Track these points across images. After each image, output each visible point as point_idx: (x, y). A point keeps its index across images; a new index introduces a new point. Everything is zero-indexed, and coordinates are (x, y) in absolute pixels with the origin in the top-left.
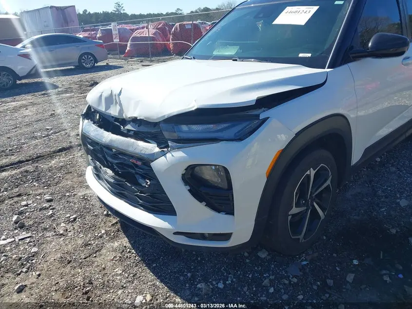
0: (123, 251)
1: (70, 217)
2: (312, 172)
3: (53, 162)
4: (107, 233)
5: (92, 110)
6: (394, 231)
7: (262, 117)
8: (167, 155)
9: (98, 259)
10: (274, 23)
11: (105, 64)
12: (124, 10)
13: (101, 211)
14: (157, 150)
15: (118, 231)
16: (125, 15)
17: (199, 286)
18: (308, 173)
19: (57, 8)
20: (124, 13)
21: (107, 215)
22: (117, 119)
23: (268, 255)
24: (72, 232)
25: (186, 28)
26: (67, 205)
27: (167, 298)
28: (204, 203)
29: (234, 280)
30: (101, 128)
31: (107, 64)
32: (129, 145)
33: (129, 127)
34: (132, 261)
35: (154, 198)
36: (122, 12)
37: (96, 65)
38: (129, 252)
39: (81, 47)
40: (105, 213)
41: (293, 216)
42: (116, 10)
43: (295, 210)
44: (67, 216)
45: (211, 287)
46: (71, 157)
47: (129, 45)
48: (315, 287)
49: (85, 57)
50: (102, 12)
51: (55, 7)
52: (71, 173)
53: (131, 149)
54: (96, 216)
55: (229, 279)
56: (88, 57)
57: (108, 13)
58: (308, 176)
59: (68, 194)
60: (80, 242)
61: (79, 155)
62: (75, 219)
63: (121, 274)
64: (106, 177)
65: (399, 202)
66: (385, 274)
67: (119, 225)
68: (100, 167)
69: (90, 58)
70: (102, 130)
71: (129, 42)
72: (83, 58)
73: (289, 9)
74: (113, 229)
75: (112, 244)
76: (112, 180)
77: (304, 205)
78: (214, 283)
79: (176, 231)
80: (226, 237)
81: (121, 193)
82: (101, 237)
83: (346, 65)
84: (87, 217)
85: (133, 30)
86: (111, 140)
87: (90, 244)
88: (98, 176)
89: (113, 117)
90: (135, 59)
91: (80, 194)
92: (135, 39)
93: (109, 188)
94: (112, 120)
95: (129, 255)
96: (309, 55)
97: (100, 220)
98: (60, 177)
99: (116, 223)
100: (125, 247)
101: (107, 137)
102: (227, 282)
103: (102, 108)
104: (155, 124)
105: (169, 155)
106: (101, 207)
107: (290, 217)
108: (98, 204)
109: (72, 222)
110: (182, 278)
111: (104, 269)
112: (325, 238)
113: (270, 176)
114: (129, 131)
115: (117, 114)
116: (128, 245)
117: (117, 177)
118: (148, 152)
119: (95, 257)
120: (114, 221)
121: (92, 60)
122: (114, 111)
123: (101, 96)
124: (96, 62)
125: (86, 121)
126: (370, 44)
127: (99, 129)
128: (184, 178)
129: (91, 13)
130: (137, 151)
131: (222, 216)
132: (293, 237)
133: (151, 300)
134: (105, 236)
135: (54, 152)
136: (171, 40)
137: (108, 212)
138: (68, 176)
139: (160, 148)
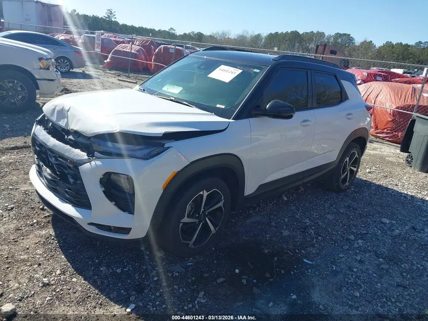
0: (48, 238)
1: (7, 206)
2: (205, 194)
3: (4, 158)
4: (37, 223)
5: (46, 119)
6: (266, 251)
7: (166, 146)
8: (92, 162)
9: (24, 241)
10: (208, 76)
11: (81, 71)
12: (115, 18)
13: (38, 205)
14: (86, 157)
15: (49, 222)
16: (116, 23)
17: (101, 269)
18: (201, 193)
19: (43, 4)
20: (115, 21)
21: (43, 209)
22: (63, 130)
23: (164, 255)
24: (7, 219)
25: (170, 51)
26: (7, 196)
27: (73, 274)
28: (114, 203)
29: (131, 268)
30: (49, 134)
31: (84, 71)
32: (66, 150)
33: (71, 137)
34: (53, 246)
35: (78, 194)
36: (113, 20)
37: (71, 70)
38: (53, 239)
39: (59, 50)
40: (41, 207)
41: (184, 224)
42: (107, 16)
43: (186, 220)
44: (6, 205)
45: (111, 271)
46: (22, 156)
47: (109, 57)
48: (190, 281)
49: (61, 61)
50: (91, 16)
51: (41, 3)
52: (19, 170)
53: (67, 154)
54: (32, 208)
55: (127, 268)
56: (64, 61)
57: (98, 18)
58: (202, 196)
59: (11, 187)
60: (12, 226)
61: (31, 156)
62: (12, 208)
63: (40, 254)
64: (45, 174)
65: (282, 232)
66: (244, 278)
67: (50, 218)
68: (42, 166)
69: (66, 63)
70: (49, 136)
71: (110, 54)
72: (59, 61)
73: (223, 67)
74: (44, 220)
75: (40, 232)
76: (50, 177)
77: (197, 218)
78: (114, 268)
79: (90, 222)
80: (127, 231)
81: (56, 189)
82: (32, 225)
83: (248, 119)
84: (24, 209)
85: (118, 43)
86: (54, 145)
87: (20, 229)
88: (40, 172)
89: (61, 127)
90: (114, 72)
91: (22, 189)
92: (117, 52)
93: (46, 183)
94: (60, 130)
95: (51, 241)
96: (223, 107)
97: (35, 212)
98: (7, 172)
99: (49, 216)
100: (51, 235)
101: (52, 142)
102: (125, 270)
103: (54, 119)
104: (89, 138)
105: (93, 163)
106: (39, 202)
107: (181, 224)
108: (37, 199)
109: (9, 210)
110: (90, 263)
111: (28, 249)
112: (213, 249)
113: (166, 189)
114: (70, 139)
115: (64, 126)
116: (53, 234)
117: (53, 175)
118: (79, 158)
119: (23, 239)
120: (47, 214)
121: (68, 65)
122: (62, 123)
123: (54, 109)
124: (72, 67)
125: (39, 126)
126: (267, 106)
127: (48, 135)
128: (101, 181)
129: (80, 14)
130: (72, 156)
131: (126, 214)
132: (183, 241)
133: (59, 274)
134: (35, 225)
135: (7, 149)
136: (153, 61)
137: (44, 207)
138: (14, 173)
139: (88, 157)
